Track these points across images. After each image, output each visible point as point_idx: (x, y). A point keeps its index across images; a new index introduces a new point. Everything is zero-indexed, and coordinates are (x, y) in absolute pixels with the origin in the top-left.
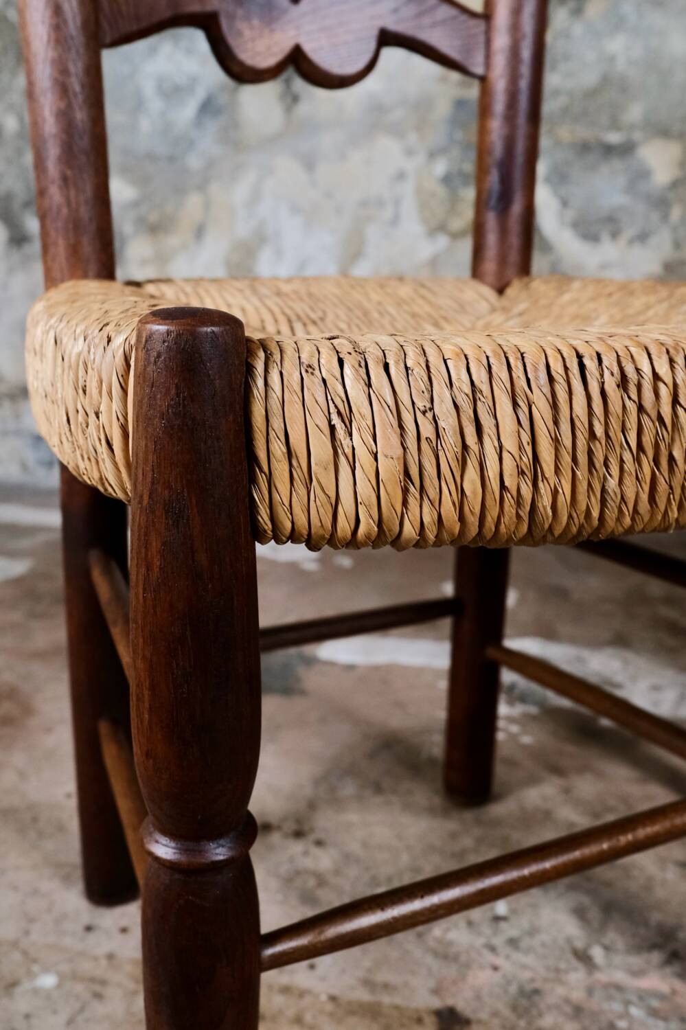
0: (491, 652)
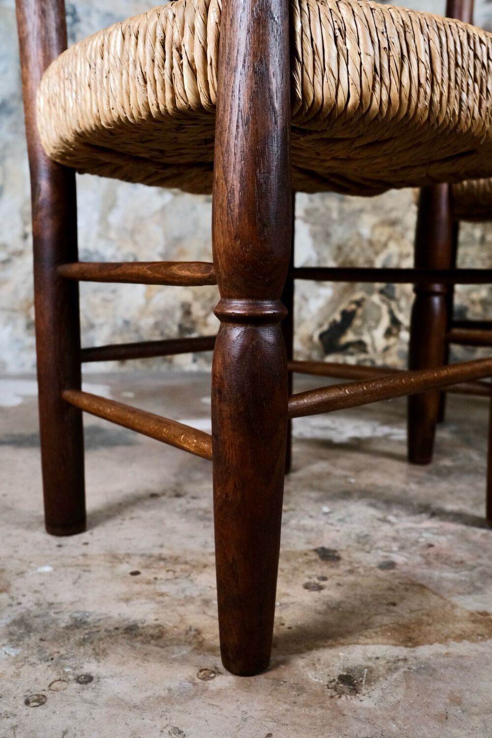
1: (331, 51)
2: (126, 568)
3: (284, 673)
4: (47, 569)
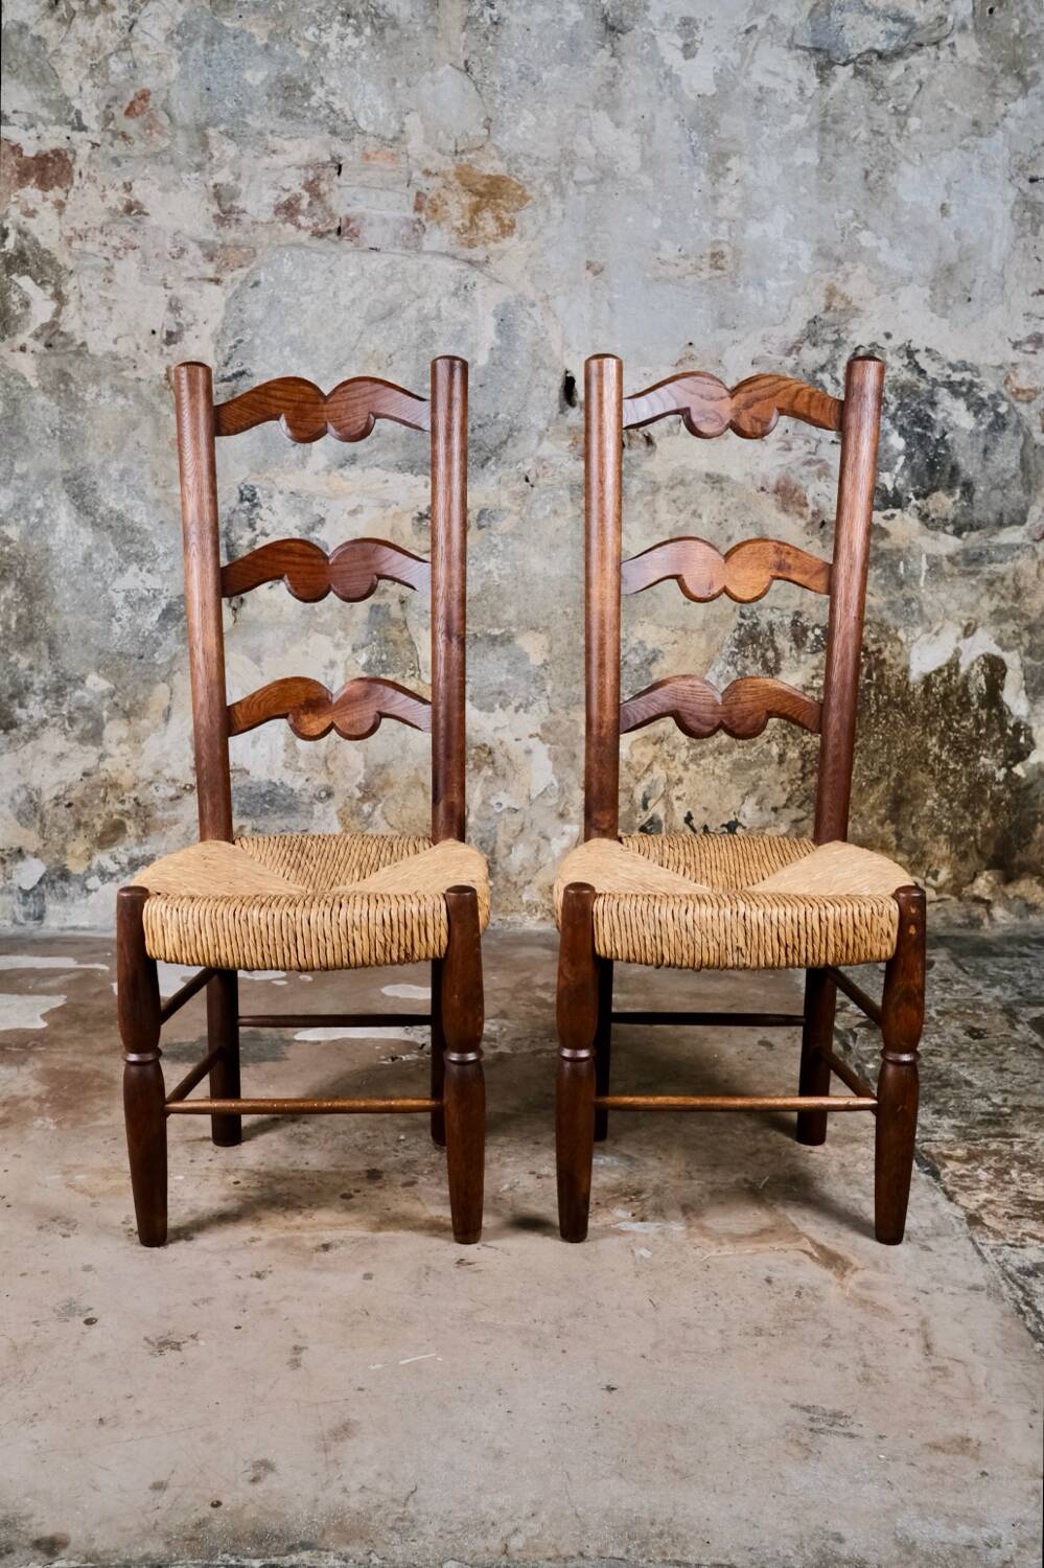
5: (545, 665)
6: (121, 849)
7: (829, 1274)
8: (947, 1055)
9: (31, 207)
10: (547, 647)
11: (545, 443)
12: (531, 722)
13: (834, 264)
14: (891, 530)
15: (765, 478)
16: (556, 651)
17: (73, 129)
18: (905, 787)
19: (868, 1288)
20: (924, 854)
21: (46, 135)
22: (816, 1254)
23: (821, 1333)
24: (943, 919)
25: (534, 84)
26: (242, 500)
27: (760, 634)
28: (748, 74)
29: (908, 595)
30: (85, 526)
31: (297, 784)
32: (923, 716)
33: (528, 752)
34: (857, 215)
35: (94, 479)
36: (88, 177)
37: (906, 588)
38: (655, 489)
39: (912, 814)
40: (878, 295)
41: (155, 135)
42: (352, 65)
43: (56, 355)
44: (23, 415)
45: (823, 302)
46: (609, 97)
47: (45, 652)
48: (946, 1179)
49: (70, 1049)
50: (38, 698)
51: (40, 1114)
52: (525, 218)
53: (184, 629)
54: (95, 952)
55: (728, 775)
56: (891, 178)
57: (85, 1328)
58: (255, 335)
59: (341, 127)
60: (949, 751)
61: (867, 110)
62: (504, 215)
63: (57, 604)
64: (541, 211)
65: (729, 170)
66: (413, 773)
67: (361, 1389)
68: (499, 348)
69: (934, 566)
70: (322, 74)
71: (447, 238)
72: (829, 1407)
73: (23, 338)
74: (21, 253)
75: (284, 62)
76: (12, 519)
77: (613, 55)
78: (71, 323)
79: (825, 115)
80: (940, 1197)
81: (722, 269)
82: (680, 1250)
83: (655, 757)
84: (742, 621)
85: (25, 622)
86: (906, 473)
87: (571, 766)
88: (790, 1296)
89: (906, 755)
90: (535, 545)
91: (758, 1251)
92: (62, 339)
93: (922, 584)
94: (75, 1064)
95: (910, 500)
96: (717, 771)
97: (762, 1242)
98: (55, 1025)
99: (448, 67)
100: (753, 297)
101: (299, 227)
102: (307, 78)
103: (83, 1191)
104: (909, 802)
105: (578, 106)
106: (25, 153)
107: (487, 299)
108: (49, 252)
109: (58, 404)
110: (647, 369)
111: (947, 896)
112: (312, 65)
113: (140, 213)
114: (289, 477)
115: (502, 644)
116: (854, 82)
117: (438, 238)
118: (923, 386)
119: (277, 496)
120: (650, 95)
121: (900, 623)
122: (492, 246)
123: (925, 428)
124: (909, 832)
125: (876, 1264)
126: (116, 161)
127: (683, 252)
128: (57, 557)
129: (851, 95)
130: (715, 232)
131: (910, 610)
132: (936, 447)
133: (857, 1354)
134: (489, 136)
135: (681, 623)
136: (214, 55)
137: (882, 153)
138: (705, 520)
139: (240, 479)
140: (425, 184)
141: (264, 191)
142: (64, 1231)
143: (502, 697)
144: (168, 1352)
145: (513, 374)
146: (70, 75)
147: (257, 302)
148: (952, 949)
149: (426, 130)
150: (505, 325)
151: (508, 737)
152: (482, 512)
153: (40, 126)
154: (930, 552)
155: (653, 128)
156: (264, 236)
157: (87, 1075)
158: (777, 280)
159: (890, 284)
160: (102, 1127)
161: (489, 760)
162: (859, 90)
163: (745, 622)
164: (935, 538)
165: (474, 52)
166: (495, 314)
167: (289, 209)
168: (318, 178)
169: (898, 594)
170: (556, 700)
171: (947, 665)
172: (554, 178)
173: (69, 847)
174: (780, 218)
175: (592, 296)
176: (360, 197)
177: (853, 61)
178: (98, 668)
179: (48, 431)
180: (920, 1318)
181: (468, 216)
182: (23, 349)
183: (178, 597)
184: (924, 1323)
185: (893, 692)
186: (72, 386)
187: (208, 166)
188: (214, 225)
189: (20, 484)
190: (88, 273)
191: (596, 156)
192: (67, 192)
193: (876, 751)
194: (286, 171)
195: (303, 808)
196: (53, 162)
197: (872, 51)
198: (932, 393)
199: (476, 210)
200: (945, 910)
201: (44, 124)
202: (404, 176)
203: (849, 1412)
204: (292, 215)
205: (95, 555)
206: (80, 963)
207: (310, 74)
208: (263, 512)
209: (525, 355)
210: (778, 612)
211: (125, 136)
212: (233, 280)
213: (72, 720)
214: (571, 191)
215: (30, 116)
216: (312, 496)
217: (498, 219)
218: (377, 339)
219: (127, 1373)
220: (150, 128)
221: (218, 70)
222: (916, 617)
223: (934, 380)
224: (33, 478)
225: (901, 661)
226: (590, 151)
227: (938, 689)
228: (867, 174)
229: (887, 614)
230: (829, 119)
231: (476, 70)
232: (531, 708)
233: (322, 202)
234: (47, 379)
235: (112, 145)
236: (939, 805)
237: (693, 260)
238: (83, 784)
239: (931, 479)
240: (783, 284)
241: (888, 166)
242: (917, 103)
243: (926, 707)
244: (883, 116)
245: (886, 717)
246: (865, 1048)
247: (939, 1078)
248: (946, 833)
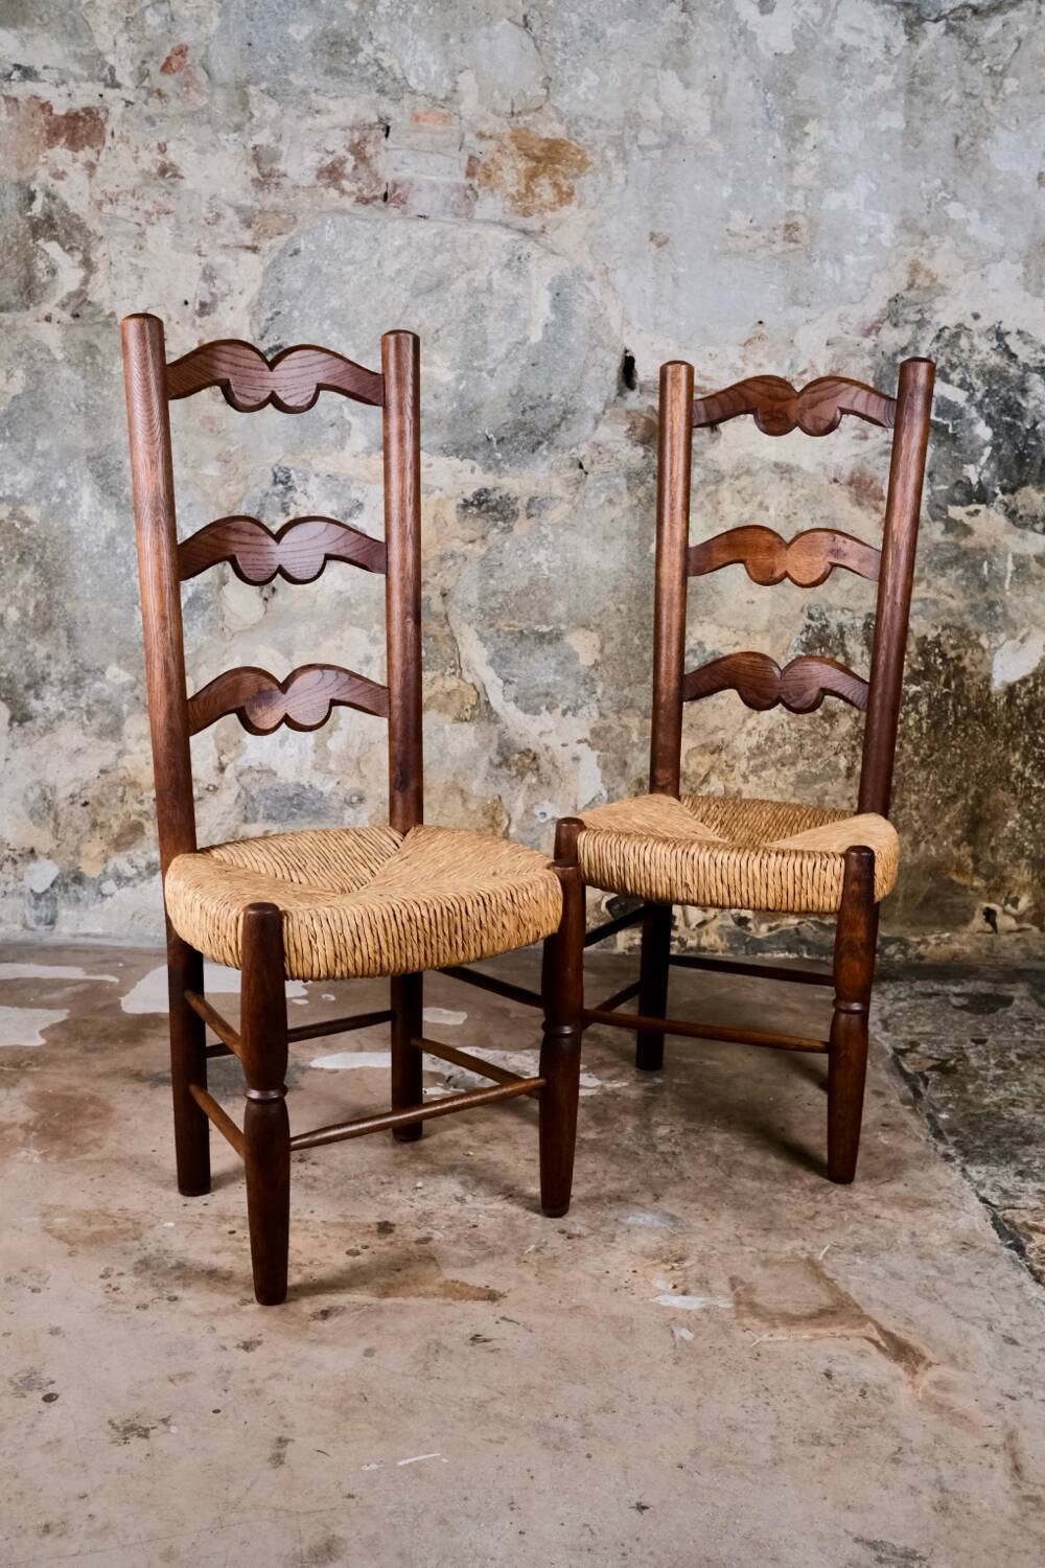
0: (414, 1042)
1: (306, 948)
2: (227, 1227)
3: (291, 1307)
4: (171, 1224)
5: (596, 665)
6: (139, 852)
7: (898, 1369)
8: (1030, 1107)
9: (60, 168)
10: (598, 644)
11: (601, 427)
12: (579, 726)
13: (918, 238)
14: (975, 527)
15: (838, 468)
16: (607, 651)
17: (107, 86)
18: (984, 806)
19: (945, 1390)
20: (1003, 879)
21: (78, 92)
22: (883, 1344)
23: (889, 1445)
24: (1023, 950)
25: (597, 40)
26: (275, 483)
27: (829, 636)
28: (830, 31)
29: (991, 598)
30: (109, 507)
31: (328, 787)
32: (1005, 730)
33: (576, 759)
34: (945, 185)
35: (120, 458)
36: (121, 137)
37: (989, 591)
38: (719, 478)
39: (991, 836)
40: (965, 271)
41: (193, 93)
42: (402, 19)
43: (83, 325)
44: (46, 389)
45: (905, 279)
46: (677, 55)
47: (64, 641)
48: (1032, 1256)
49: (66, 1071)
50: (55, 690)
51: (24, 1145)
52: (585, 184)
53: (211, 619)
54: (105, 962)
55: (791, 789)
56: (984, 145)
57: (43, 1406)
58: (293, 307)
59: (389, 85)
60: (1033, 767)
61: (959, 69)
62: (562, 180)
63: (77, 590)
64: (602, 178)
65: (807, 134)
66: (451, 778)
67: (351, 1496)
68: (554, 324)
69: (1021, 566)
70: (371, 28)
71: (500, 205)
72: (900, 1544)
73: (49, 307)
74: (49, 217)
75: (331, 15)
76: (32, 499)
77: (683, 11)
78: (100, 292)
79: (913, 75)
80: (1025, 1276)
81: (796, 241)
82: (727, 1333)
83: (712, 768)
84: (809, 622)
85: (43, 608)
86: (992, 465)
87: (622, 775)
88: (854, 1396)
89: (985, 771)
90: (587, 536)
91: (817, 1337)
92: (90, 309)
93: (1007, 586)
94: (70, 1088)
95: (996, 495)
96: (779, 784)
97: (820, 1325)
98: (54, 1043)
99: (505, 22)
100: (829, 272)
101: (343, 192)
102: (355, 33)
103: (60, 1238)
104: (988, 822)
105: (645, 65)
106: (55, 111)
107: (542, 272)
108: (77, 216)
109: (84, 378)
110: (713, 350)
111: (1027, 925)
112: (359, 20)
113: (175, 175)
114: (326, 459)
115: (550, 642)
116: (945, 40)
117: (490, 206)
118: (1013, 371)
119: (313, 479)
120: (722, 54)
121: (984, 628)
122: (549, 215)
123: (1014, 417)
124: (988, 856)
125: (953, 1359)
126: (150, 120)
127: (754, 224)
128: (80, 540)
129: (942, 54)
130: (790, 202)
131: (992, 614)
132: (1026, 438)
133: (932, 1475)
134: (548, 97)
135: (744, 623)
136: (257, 8)
137: (974, 118)
138: (772, 512)
139: (273, 460)
140: (479, 147)
141: (306, 153)
142: (35, 1284)
143: (549, 699)
144: (134, 1440)
145: (569, 352)
146: (104, 29)
147: (296, 272)
148: (1031, 983)
149: (480, 89)
150: (560, 299)
151: (554, 742)
152: (531, 500)
153: (72, 83)
154: (1017, 551)
155: (725, 90)
156: (305, 202)
157: (82, 1100)
158: (856, 255)
159: (980, 261)
160: (90, 1162)
161: (534, 766)
162: (951, 48)
163: (813, 624)
164: (1022, 537)
165: (533, 6)
166: (550, 288)
167: (332, 174)
168: (364, 140)
169: (979, 597)
170: (606, 704)
171: (1033, 675)
172: (618, 143)
173: (84, 849)
174: (862, 187)
175: (655, 269)
176: (408, 160)
177: (945, 17)
178: (119, 658)
179: (73, 405)
180: (1007, 1431)
181: (524, 182)
182: (48, 319)
183: (206, 585)
184: (1011, 1436)
185: (973, 702)
186: (99, 359)
187: (247, 127)
188: (253, 190)
189: (41, 462)
190: (117, 239)
191: (663, 118)
192: (99, 152)
193: (953, 766)
194: (331, 132)
195: (333, 812)
196: (84, 120)
197: (966, 6)
198: (1023, 379)
199: (532, 176)
200: (1025, 941)
201: (76, 79)
202: (456, 139)
203: (923, 1551)
204: (336, 180)
205: (119, 539)
206: (88, 973)
207: (358, 29)
208: (296, 496)
209: (581, 333)
210: (850, 614)
211: (160, 94)
212: (271, 248)
213: (90, 714)
214: (635, 156)
215: (61, 72)
216: (350, 480)
217: (556, 185)
218: (423, 313)
219: (84, 1465)
220: (187, 85)
221: (260, 23)
222: (1000, 622)
223: (1026, 365)
224: (56, 456)
225: (983, 669)
226: (656, 113)
227: (1023, 701)
228: (957, 140)
229: (968, 618)
230: (916, 80)
231: (536, 24)
232: (580, 712)
233: (368, 165)
234: (73, 350)
235: (146, 103)
236: (1021, 826)
237: (766, 232)
238: (100, 782)
239: (1020, 472)
240: (863, 258)
241: (981, 132)
242: (1015, 63)
243: (1009, 720)
244: (977, 77)
245: (965, 730)
246: (938, 1095)
247: (1021, 1133)
248: (1028, 857)
